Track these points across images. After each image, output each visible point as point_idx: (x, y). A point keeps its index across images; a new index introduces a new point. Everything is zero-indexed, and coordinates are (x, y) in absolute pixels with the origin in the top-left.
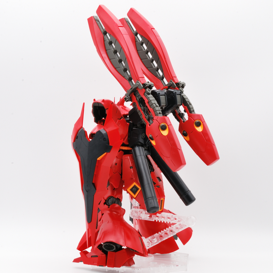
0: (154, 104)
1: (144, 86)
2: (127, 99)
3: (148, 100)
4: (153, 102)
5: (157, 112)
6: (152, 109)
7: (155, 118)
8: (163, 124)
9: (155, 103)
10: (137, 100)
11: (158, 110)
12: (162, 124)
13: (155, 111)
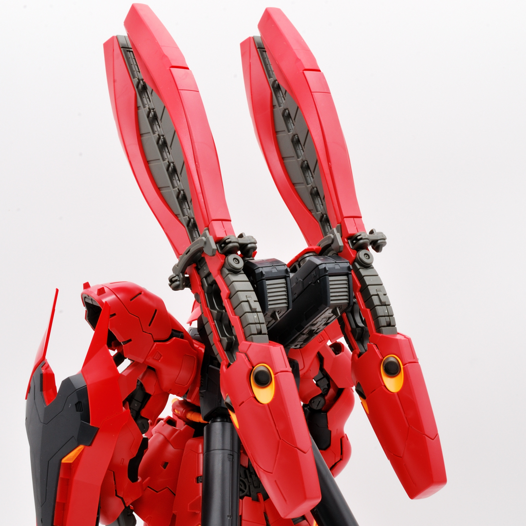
0: (245, 305)
1: (224, 247)
2: (176, 281)
3: (229, 290)
4: (242, 296)
5: (250, 327)
6: (237, 317)
7: (243, 345)
8: (262, 369)
9: (248, 301)
10: (203, 289)
11: (256, 323)
12: (260, 367)
13: (244, 324)
